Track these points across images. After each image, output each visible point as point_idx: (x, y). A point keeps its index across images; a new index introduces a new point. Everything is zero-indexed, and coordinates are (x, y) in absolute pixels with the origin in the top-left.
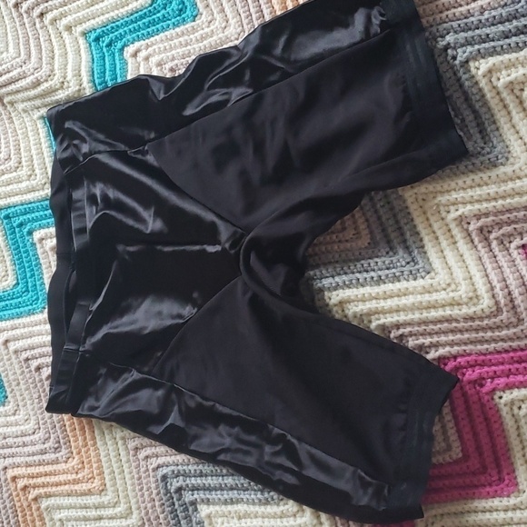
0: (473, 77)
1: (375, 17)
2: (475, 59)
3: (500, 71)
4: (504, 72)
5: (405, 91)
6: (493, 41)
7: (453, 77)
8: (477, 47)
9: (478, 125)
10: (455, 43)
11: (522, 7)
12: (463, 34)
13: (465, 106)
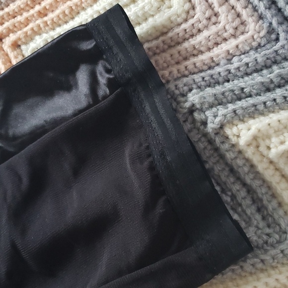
0: (233, 146)
1: (101, 74)
2: (231, 123)
3: (269, 137)
4: (274, 140)
5: (152, 168)
6: (250, 96)
7: (209, 147)
8: (231, 107)
9: (254, 201)
10: (202, 104)
11: (283, 47)
12: (209, 90)
13: (232, 179)
